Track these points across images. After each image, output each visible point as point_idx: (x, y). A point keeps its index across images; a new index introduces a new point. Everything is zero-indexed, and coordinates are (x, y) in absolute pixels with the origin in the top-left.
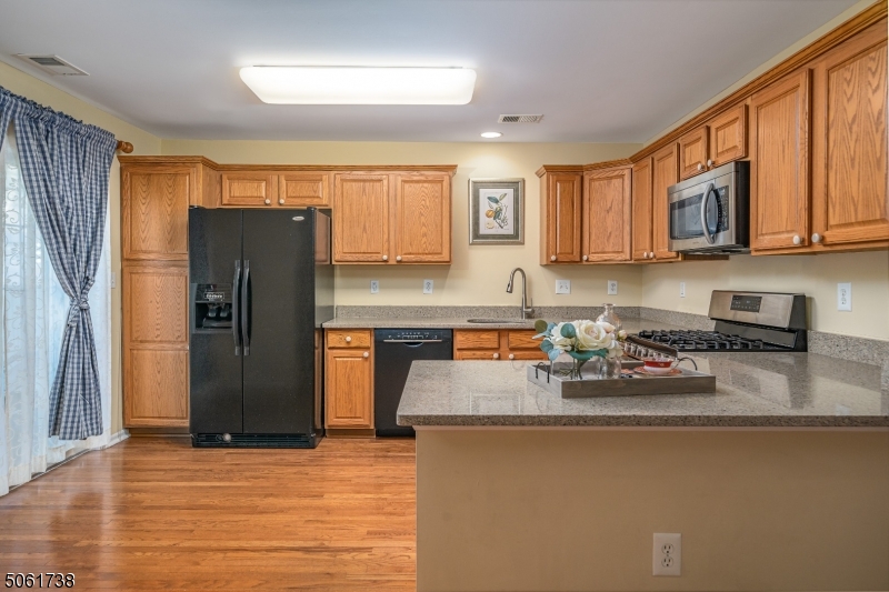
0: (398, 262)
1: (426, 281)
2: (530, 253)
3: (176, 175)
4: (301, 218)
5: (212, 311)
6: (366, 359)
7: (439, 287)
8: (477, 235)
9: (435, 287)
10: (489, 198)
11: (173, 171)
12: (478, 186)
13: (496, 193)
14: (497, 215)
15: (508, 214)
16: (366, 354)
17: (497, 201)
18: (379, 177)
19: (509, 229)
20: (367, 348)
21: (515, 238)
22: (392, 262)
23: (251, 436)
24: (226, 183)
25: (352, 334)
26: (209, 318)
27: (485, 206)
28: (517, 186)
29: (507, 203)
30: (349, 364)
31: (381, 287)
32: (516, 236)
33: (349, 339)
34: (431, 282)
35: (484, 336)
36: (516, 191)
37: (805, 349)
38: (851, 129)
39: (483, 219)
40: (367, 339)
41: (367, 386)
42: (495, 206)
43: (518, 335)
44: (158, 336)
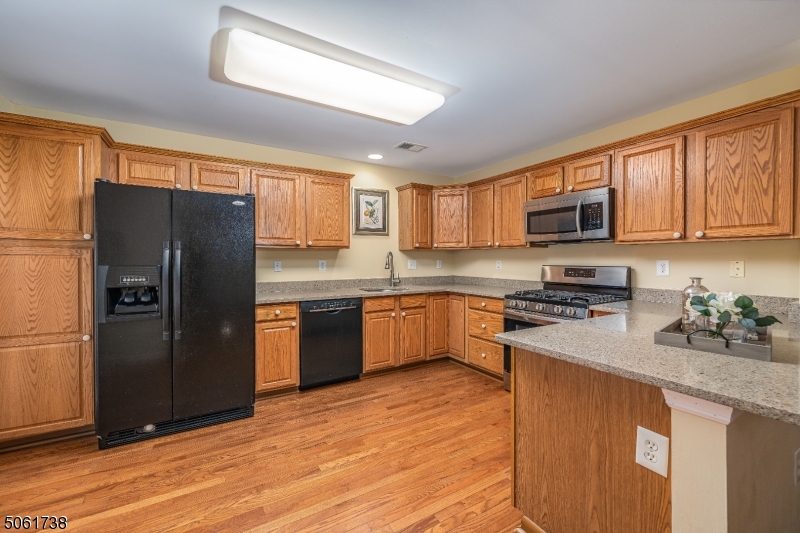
0: (309, 246)
1: (320, 262)
2: (392, 242)
3: (62, 143)
4: (242, 203)
5: (127, 295)
6: (293, 328)
7: (331, 266)
8: (358, 229)
9: (328, 266)
10: (367, 202)
11: (57, 138)
12: (359, 192)
13: (371, 199)
14: (371, 214)
15: (379, 214)
16: (294, 324)
17: (371, 205)
18: (293, 177)
19: (380, 225)
20: (294, 319)
21: (384, 231)
22: (303, 246)
23: (182, 421)
24: (124, 163)
25: (282, 308)
26: (123, 303)
27: (364, 208)
28: (383, 194)
29: (379, 206)
30: (277, 334)
31: (283, 267)
32: (384, 229)
33: (278, 312)
34: (325, 262)
35: (385, 301)
36: (384, 199)
37: (631, 299)
38: (734, 172)
39: (363, 218)
40: (294, 312)
41: (294, 351)
42: (370, 208)
43: (407, 299)
44: (32, 328)
